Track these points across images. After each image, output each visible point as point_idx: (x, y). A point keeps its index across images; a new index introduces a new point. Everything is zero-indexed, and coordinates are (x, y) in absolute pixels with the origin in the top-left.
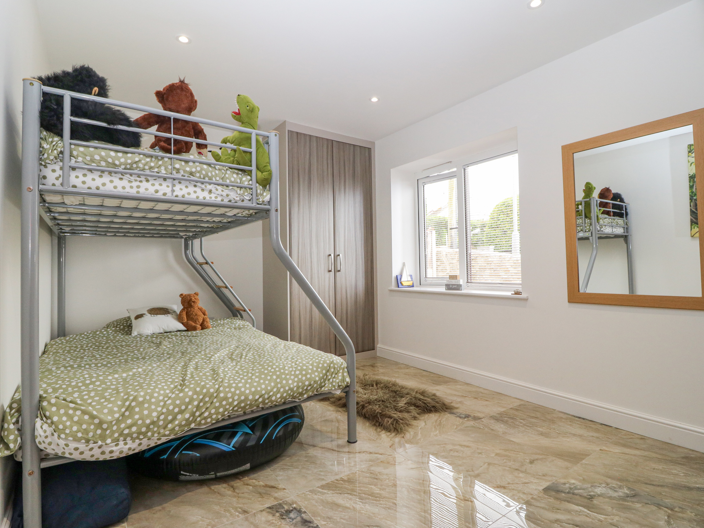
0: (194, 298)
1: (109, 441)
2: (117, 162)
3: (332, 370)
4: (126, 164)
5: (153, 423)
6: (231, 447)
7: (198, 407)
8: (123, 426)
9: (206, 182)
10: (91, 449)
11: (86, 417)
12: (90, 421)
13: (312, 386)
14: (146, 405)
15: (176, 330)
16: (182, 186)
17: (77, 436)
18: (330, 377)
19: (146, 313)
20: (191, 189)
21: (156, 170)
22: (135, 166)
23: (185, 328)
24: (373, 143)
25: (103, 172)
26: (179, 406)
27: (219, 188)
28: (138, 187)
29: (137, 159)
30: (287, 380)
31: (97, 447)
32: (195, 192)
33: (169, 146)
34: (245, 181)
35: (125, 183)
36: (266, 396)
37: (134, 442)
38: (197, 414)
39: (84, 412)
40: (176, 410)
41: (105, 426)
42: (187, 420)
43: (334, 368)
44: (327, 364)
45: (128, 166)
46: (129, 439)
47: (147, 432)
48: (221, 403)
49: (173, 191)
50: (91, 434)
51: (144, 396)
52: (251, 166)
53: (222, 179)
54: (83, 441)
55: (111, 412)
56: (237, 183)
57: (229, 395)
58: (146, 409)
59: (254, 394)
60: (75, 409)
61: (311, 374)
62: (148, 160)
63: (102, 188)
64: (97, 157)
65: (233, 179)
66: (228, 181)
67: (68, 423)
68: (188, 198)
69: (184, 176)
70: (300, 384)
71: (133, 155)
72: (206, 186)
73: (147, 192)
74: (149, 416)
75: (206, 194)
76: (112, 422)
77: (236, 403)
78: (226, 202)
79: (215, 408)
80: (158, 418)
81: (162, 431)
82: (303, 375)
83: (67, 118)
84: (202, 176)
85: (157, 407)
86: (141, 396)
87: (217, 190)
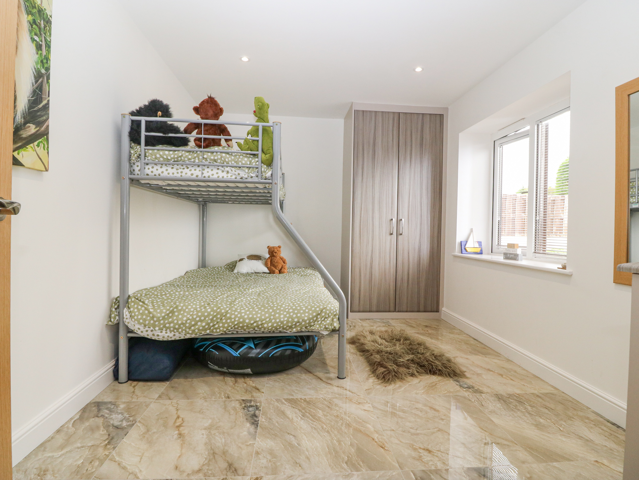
0: (276, 250)
1: (157, 328)
2: (169, 158)
3: (323, 314)
4: (174, 158)
5: (182, 324)
6: (237, 353)
7: (212, 320)
8: (166, 321)
9: (225, 166)
10: (147, 331)
11: (146, 312)
12: (148, 314)
13: (300, 323)
14: (182, 312)
15: (262, 272)
16: (209, 170)
17: (140, 321)
18: (319, 319)
19: (246, 258)
20: (215, 171)
21: (193, 160)
22: (180, 159)
23: (268, 272)
24: (447, 109)
25: (162, 164)
26: (200, 317)
27: (233, 169)
28: (182, 172)
29: (180, 155)
30: (280, 314)
31: (150, 331)
32: (217, 173)
33: (200, 143)
34: (253, 162)
35: (174, 170)
36: (260, 323)
37: (171, 332)
38: (211, 324)
39: (146, 309)
40: (198, 319)
41: (155, 319)
42: (204, 327)
43: (326, 313)
44: (320, 309)
45: (176, 160)
46: (168, 330)
47: (179, 329)
48: (226, 320)
49: (203, 173)
50: (147, 322)
51: (182, 307)
52: (258, 151)
53: (236, 162)
54: (143, 325)
55: (161, 312)
56: (247, 164)
57: (233, 316)
58: (181, 314)
59: (250, 319)
60: (142, 306)
61: (301, 314)
62: (187, 154)
63: (161, 174)
64: (158, 156)
65: (244, 162)
66: (240, 163)
67: (137, 313)
68: (212, 177)
69: (210, 163)
70: (290, 320)
71: (179, 152)
72: (224, 169)
73: (187, 175)
74: (182, 319)
75: (225, 175)
76: (159, 318)
77: (236, 323)
78: (238, 179)
79: (223, 323)
80: (186, 321)
81: (188, 330)
82: (294, 313)
83: (143, 133)
84: (222, 162)
85: (187, 315)
86: (181, 306)
87: (232, 170)
